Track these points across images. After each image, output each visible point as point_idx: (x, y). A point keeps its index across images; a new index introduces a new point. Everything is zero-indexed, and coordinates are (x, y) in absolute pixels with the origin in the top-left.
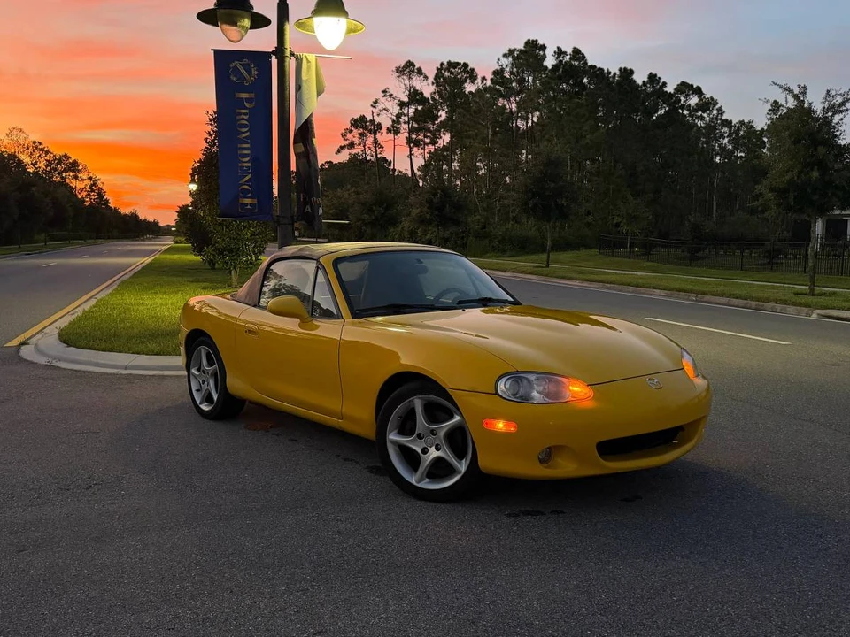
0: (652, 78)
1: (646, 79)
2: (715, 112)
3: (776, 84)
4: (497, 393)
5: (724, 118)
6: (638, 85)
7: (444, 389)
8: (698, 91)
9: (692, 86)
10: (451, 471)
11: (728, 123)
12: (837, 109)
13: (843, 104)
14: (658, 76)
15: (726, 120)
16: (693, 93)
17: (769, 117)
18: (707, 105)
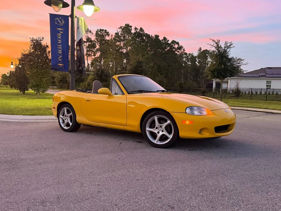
0: (165, 38)
1: (163, 39)
2: (182, 50)
3: (211, 39)
4: (186, 113)
5: (185, 52)
6: (160, 41)
7: (168, 112)
8: (178, 43)
9: (176, 42)
10: (167, 138)
11: (186, 54)
12: (229, 47)
13: (230, 46)
14: (166, 38)
15: (186, 53)
16: (176, 44)
17: (198, 52)
18: (180, 48)
